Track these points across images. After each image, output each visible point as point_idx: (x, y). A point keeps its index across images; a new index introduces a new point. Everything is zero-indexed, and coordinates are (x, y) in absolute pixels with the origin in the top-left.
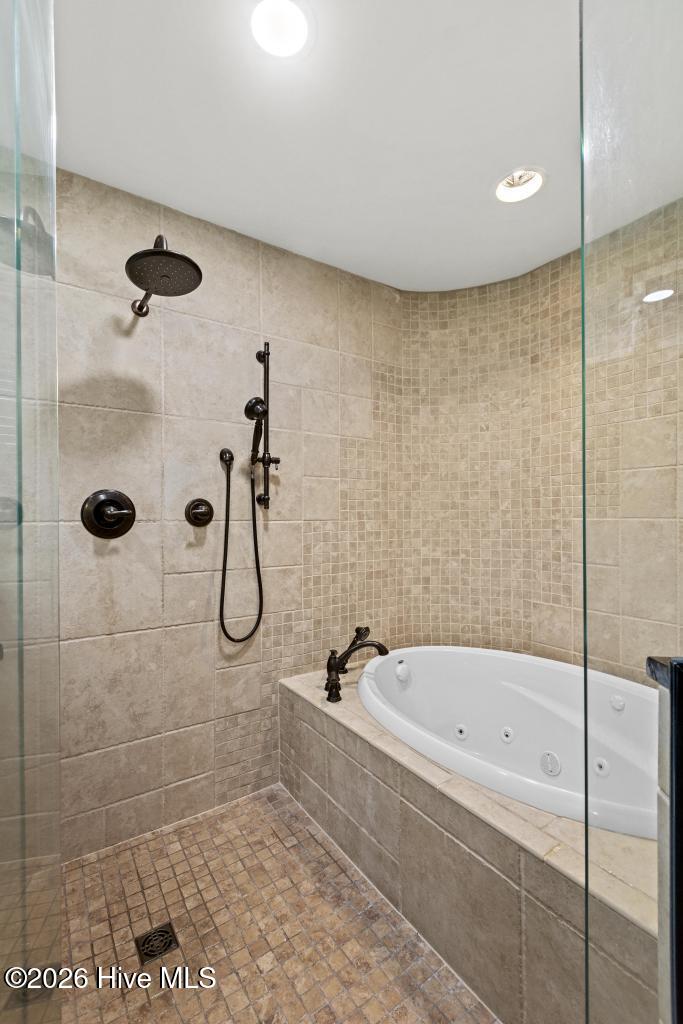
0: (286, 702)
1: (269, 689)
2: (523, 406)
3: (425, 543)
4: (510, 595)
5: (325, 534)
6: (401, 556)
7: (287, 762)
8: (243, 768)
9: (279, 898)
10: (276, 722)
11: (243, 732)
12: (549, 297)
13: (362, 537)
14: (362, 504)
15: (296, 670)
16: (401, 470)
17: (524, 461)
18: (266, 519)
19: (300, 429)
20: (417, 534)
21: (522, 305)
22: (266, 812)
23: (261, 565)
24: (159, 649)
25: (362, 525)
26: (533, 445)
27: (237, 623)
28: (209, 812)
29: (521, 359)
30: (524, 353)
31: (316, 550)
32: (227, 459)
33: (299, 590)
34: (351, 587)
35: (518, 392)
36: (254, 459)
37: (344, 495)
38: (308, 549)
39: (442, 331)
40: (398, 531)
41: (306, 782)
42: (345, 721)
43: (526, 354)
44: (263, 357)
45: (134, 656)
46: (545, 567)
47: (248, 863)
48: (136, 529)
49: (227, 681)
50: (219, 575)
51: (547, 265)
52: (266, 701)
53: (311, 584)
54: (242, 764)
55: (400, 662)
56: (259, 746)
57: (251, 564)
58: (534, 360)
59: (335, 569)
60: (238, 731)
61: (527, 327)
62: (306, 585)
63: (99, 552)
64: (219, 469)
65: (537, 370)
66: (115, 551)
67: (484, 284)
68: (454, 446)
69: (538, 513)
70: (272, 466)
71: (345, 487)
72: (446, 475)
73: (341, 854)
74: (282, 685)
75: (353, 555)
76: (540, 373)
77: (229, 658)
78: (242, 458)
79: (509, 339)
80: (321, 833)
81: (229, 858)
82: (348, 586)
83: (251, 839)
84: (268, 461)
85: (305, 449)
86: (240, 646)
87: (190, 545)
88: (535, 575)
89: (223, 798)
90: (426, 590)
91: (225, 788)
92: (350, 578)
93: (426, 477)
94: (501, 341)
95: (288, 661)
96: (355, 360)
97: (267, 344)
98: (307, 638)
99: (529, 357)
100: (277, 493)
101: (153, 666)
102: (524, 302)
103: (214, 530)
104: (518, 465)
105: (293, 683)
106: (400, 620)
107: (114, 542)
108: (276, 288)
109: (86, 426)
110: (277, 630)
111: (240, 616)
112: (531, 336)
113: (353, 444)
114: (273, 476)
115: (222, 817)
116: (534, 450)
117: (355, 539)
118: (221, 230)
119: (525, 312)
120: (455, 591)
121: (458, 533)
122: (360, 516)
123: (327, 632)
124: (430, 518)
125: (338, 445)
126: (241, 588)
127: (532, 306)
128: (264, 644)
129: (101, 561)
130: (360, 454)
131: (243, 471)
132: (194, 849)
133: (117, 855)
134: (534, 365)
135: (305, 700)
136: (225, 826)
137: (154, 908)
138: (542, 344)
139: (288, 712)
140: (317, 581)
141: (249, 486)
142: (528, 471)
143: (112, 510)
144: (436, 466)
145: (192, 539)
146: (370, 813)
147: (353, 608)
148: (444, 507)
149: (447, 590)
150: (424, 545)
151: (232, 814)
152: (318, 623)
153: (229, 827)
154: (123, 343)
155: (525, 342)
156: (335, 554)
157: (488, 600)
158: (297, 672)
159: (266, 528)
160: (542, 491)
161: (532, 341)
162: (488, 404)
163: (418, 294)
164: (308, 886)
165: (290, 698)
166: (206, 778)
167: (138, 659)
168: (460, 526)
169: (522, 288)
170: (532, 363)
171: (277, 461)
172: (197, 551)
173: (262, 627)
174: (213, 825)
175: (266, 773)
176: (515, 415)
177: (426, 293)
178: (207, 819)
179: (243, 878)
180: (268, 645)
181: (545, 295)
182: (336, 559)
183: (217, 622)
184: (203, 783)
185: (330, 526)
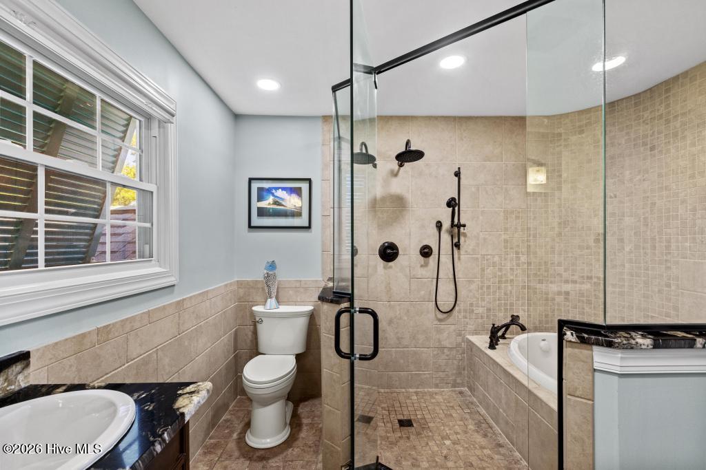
0: (469, 347)
1: (461, 340)
2: (644, 180)
3: (566, 270)
4: (633, 309)
5: (494, 263)
6: (548, 277)
7: (469, 378)
8: (447, 375)
9: (457, 427)
10: (464, 357)
11: (447, 358)
12: (663, 105)
13: (518, 265)
14: (518, 246)
15: (476, 332)
16: (548, 225)
17: (644, 218)
18: (459, 254)
19: (478, 207)
20: (559, 264)
21: (643, 111)
22: (457, 397)
23: (456, 277)
24: (408, 311)
25: (518, 258)
26: (651, 208)
27: (444, 304)
28: (430, 390)
29: (642, 149)
30: (645, 144)
31: (489, 271)
32: (439, 225)
33: (478, 291)
34: (511, 292)
35: (639, 172)
36: (453, 225)
37: (506, 241)
38: (483, 270)
39: (580, 136)
40: (545, 262)
41: (478, 388)
42: (494, 358)
43: (647, 145)
44: (457, 174)
45: (398, 312)
46: (660, 291)
47: (445, 412)
48: (399, 258)
49: (439, 331)
50: (435, 281)
51: (661, 83)
52: (459, 345)
53: (485, 289)
54: (447, 373)
55: (544, 340)
56: (455, 367)
57: (452, 276)
58: (652, 149)
59: (500, 282)
60: (444, 357)
61: (647, 126)
62: (482, 289)
63: (385, 268)
64: (435, 231)
65: (654, 156)
66: (391, 267)
67: (613, 100)
68: (588, 209)
69: (654, 254)
70: (462, 228)
71: (507, 237)
72: (583, 228)
73: (491, 422)
74: (467, 339)
75: (512, 274)
76: (657, 157)
77: (440, 320)
78: (446, 224)
79: (633, 136)
80: (483, 411)
81: (437, 408)
82: (509, 292)
83: (448, 404)
84: (459, 226)
85: (481, 218)
86: (445, 315)
87: (422, 266)
88: (652, 297)
89: (437, 386)
90: (567, 300)
91: (438, 382)
92: (510, 288)
93: (567, 229)
94: (626, 138)
95: (471, 327)
96: (514, 165)
97: (459, 168)
98: (482, 317)
99: (649, 146)
100: (465, 241)
101: (406, 318)
102: (645, 109)
103: (432, 260)
104: (639, 221)
105: (474, 339)
106: (547, 316)
107: (391, 264)
108: (465, 137)
109: (381, 216)
110: (465, 311)
111: (446, 301)
112: (650, 132)
113: (512, 212)
114: (463, 233)
115: (436, 394)
116: (652, 211)
117: (513, 266)
118: (436, 118)
119: (646, 116)
120: (589, 302)
121: (591, 264)
122: (517, 253)
123: (495, 316)
124: (570, 255)
125: (502, 214)
126: (446, 288)
127: (651, 112)
128: (458, 316)
129: (386, 271)
130: (517, 217)
131: (447, 231)
132: (422, 400)
133: (392, 393)
134: (652, 152)
135: (477, 346)
136: (437, 397)
137: (405, 413)
138: (658, 138)
139: (470, 353)
140: (488, 287)
141: (450, 238)
142: (648, 225)
143: (389, 251)
144: (575, 222)
145: (423, 263)
146: (503, 401)
147: (512, 305)
148: (580, 247)
149: (583, 301)
150: (565, 272)
151: (441, 393)
152: (489, 310)
153: (439, 398)
154: (395, 180)
155: (645, 136)
156: (500, 274)
157: (615, 311)
158: (476, 334)
159: (459, 258)
160: (657, 240)
161: (651, 136)
162: (616, 180)
163: (561, 115)
164: (471, 427)
165: (471, 345)
166: (429, 374)
167: (400, 314)
168: (593, 260)
169: (643, 100)
170: (651, 151)
171: (464, 226)
172: (426, 269)
173: (457, 308)
174: (432, 395)
175: (459, 381)
176: (637, 187)
177: (568, 113)
178: (429, 392)
179: (442, 416)
180: (460, 317)
181: (661, 103)
182: (501, 277)
183: (434, 303)
184: (428, 376)
185: (496, 259)
